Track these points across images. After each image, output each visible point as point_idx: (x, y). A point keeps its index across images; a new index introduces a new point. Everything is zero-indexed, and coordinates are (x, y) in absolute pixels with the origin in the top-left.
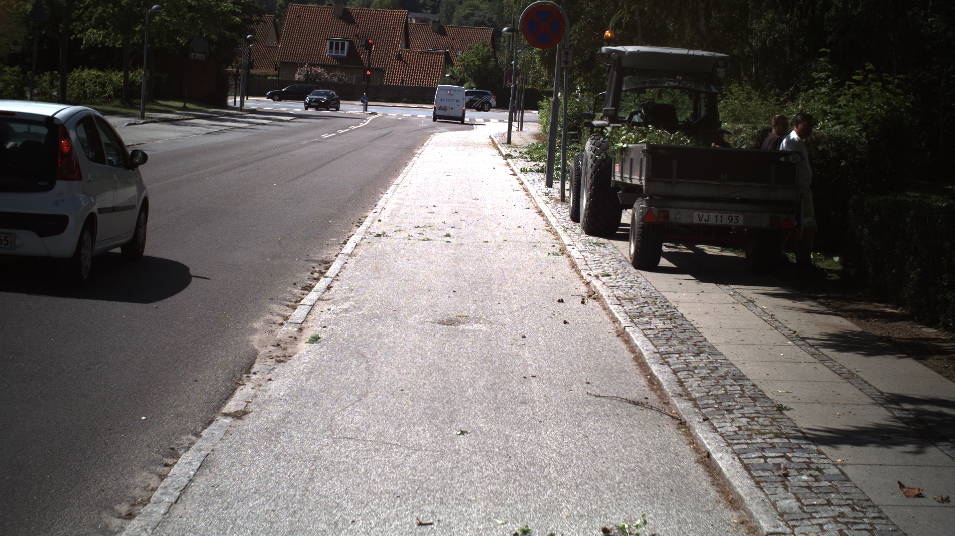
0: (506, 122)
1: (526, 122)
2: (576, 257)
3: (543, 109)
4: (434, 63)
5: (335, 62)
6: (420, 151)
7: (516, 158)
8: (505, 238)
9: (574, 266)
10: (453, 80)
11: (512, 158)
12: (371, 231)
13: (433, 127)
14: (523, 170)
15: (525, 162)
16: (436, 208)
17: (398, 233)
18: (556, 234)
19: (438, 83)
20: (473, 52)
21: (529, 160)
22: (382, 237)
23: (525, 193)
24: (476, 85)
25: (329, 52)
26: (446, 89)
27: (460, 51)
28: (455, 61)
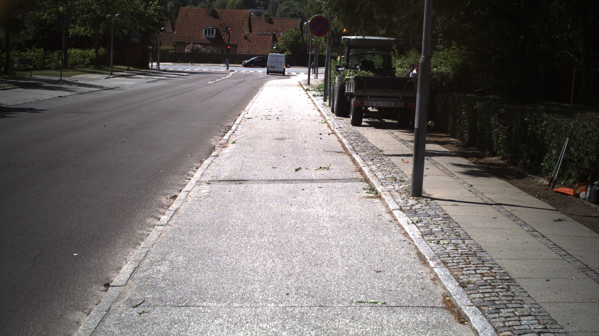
0: (307, 74)
1: (320, 74)
2: (330, 123)
4: (266, 41)
5: (208, 42)
6: (261, 89)
7: (311, 90)
8: (302, 119)
9: (329, 126)
10: (278, 50)
12: (245, 117)
13: (267, 78)
14: (314, 96)
15: (315, 92)
16: (272, 110)
17: (257, 117)
18: (324, 116)
19: (269, 53)
20: (289, 34)
21: (318, 91)
22: (250, 119)
24: (291, 53)
25: (205, 36)
26: (274, 56)
27: (282, 33)
28: (279, 39)
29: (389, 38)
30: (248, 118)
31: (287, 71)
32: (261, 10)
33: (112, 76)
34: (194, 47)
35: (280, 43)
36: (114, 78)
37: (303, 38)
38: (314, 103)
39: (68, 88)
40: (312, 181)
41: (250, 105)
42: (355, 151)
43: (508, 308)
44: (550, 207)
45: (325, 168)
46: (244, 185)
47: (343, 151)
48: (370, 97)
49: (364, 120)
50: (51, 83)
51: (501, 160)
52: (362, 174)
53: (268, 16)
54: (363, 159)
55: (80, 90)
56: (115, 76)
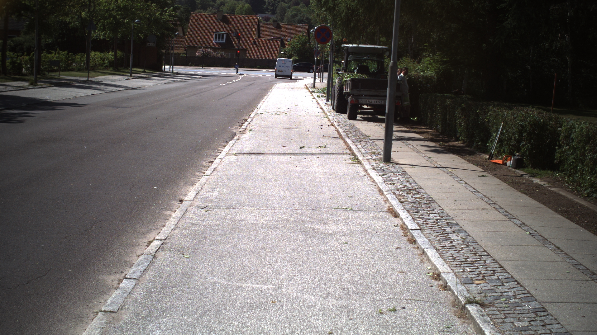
0: (313, 77)
1: (325, 78)
2: (331, 118)
4: (274, 45)
5: (218, 46)
6: (270, 91)
7: (316, 92)
8: (307, 114)
9: (329, 120)
10: (286, 55)
12: (257, 113)
13: (275, 81)
14: (319, 97)
18: (325, 113)
19: (277, 57)
20: (297, 40)
21: (322, 93)
24: (298, 58)
25: (215, 40)
26: (282, 60)
27: (289, 39)
28: (287, 44)
29: (382, 47)
30: (261, 114)
31: (295, 75)
32: (269, 15)
33: (131, 78)
34: (205, 51)
35: (288, 48)
36: (133, 80)
37: (310, 44)
38: (318, 103)
39: (97, 87)
40: (313, 154)
41: (261, 103)
42: (348, 136)
43: (424, 211)
44: (481, 170)
45: (323, 147)
46: (262, 156)
47: (338, 137)
48: (365, 96)
49: (358, 116)
50: (80, 83)
51: (462, 144)
52: (350, 151)
53: (277, 21)
54: (353, 142)
55: (108, 90)
56: (134, 77)
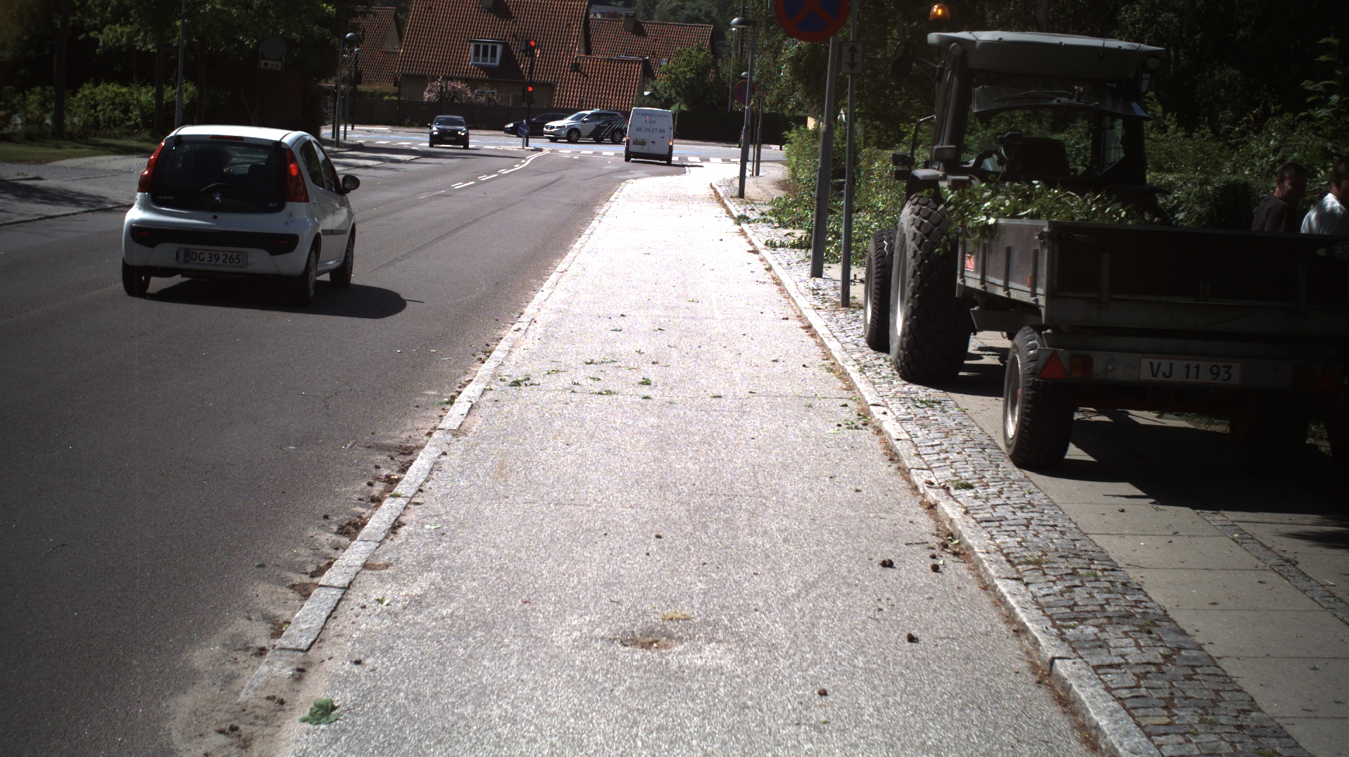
0: (736, 163)
1: (763, 161)
2: (894, 436)
3: (789, 143)
4: (627, 75)
5: (482, 75)
7: (754, 221)
8: (751, 388)
9: (893, 457)
10: (654, 100)
11: (749, 223)
12: (505, 372)
13: (625, 171)
14: (772, 245)
15: (769, 229)
16: (626, 318)
17: (554, 376)
18: (844, 376)
19: (632, 105)
20: (684, 60)
21: (776, 225)
22: (523, 387)
23: (777, 288)
25: (475, 60)
26: (644, 113)
27: (665, 59)
28: (656, 72)
32: (618, 7)
34: (446, 88)
35: (661, 82)
37: (717, 73)
38: (778, 283)
53: (634, 18)
